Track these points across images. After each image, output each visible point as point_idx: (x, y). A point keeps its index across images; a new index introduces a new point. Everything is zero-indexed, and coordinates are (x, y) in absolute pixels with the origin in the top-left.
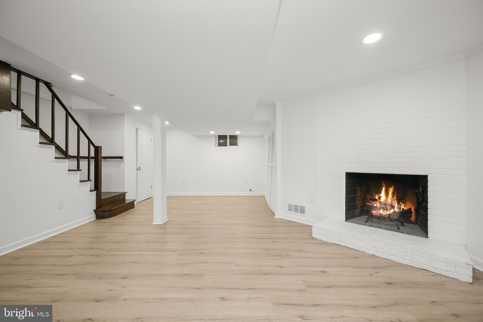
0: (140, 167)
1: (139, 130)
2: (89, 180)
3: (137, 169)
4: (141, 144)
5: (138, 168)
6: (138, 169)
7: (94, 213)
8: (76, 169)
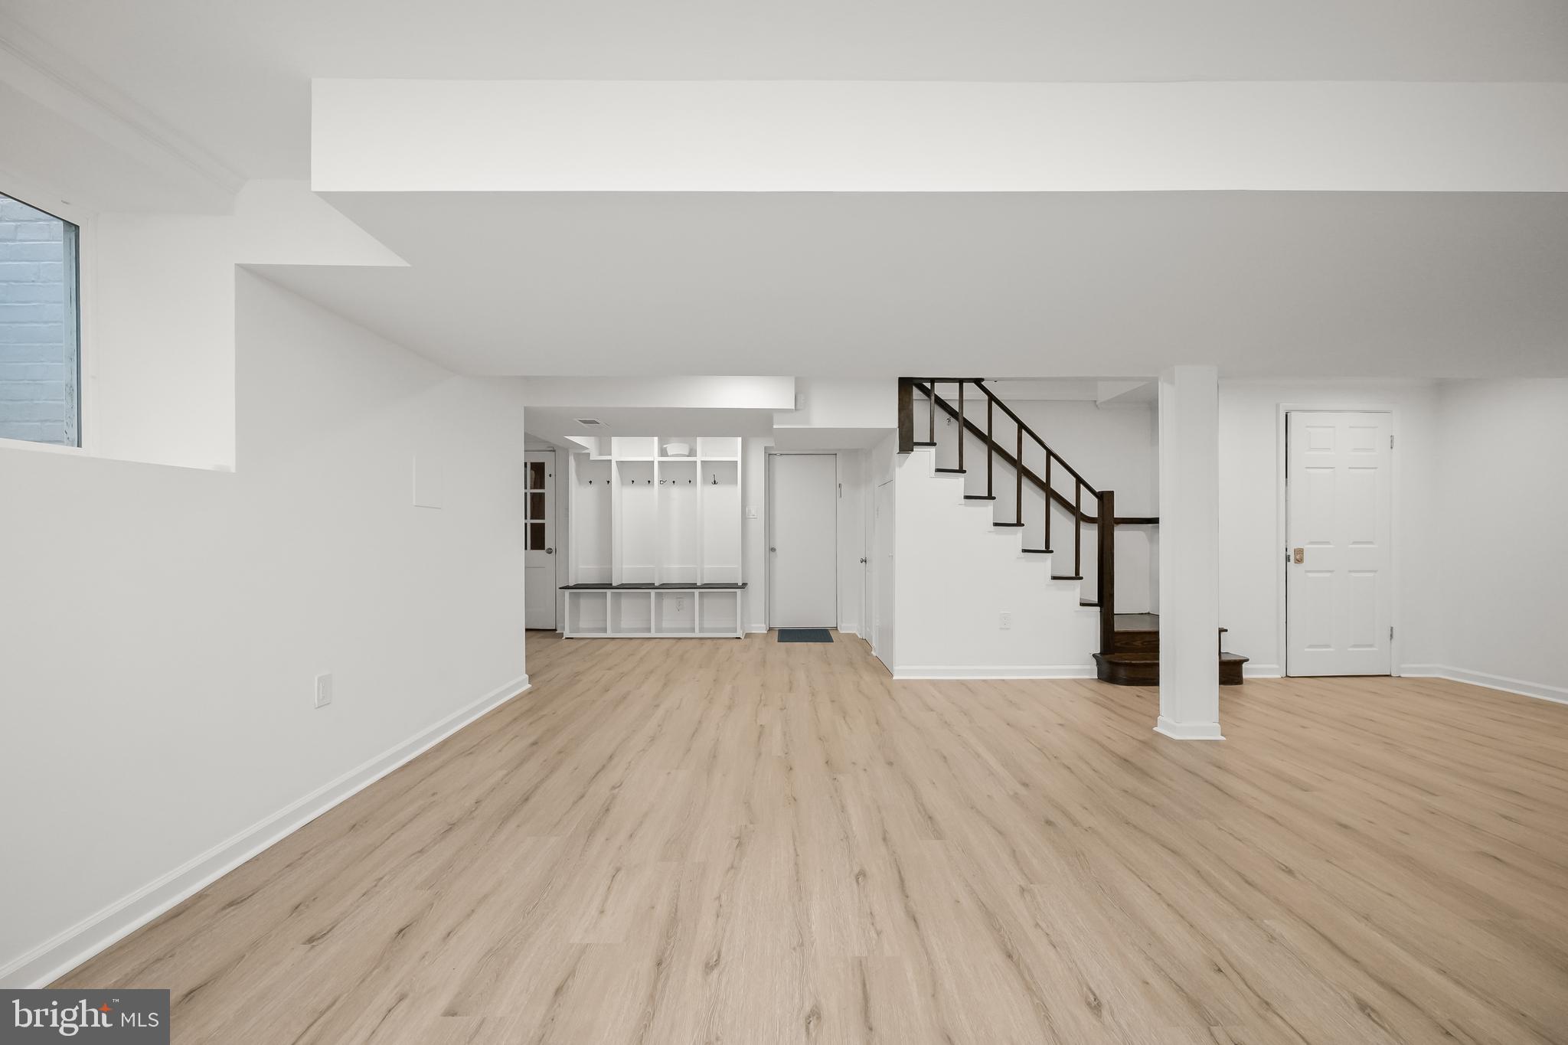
0: (1299, 552)
1: (1292, 417)
2: (1077, 577)
3: (1288, 559)
4: (1307, 468)
5: (1291, 553)
6: (1292, 558)
7: (1094, 661)
8: (1044, 549)
